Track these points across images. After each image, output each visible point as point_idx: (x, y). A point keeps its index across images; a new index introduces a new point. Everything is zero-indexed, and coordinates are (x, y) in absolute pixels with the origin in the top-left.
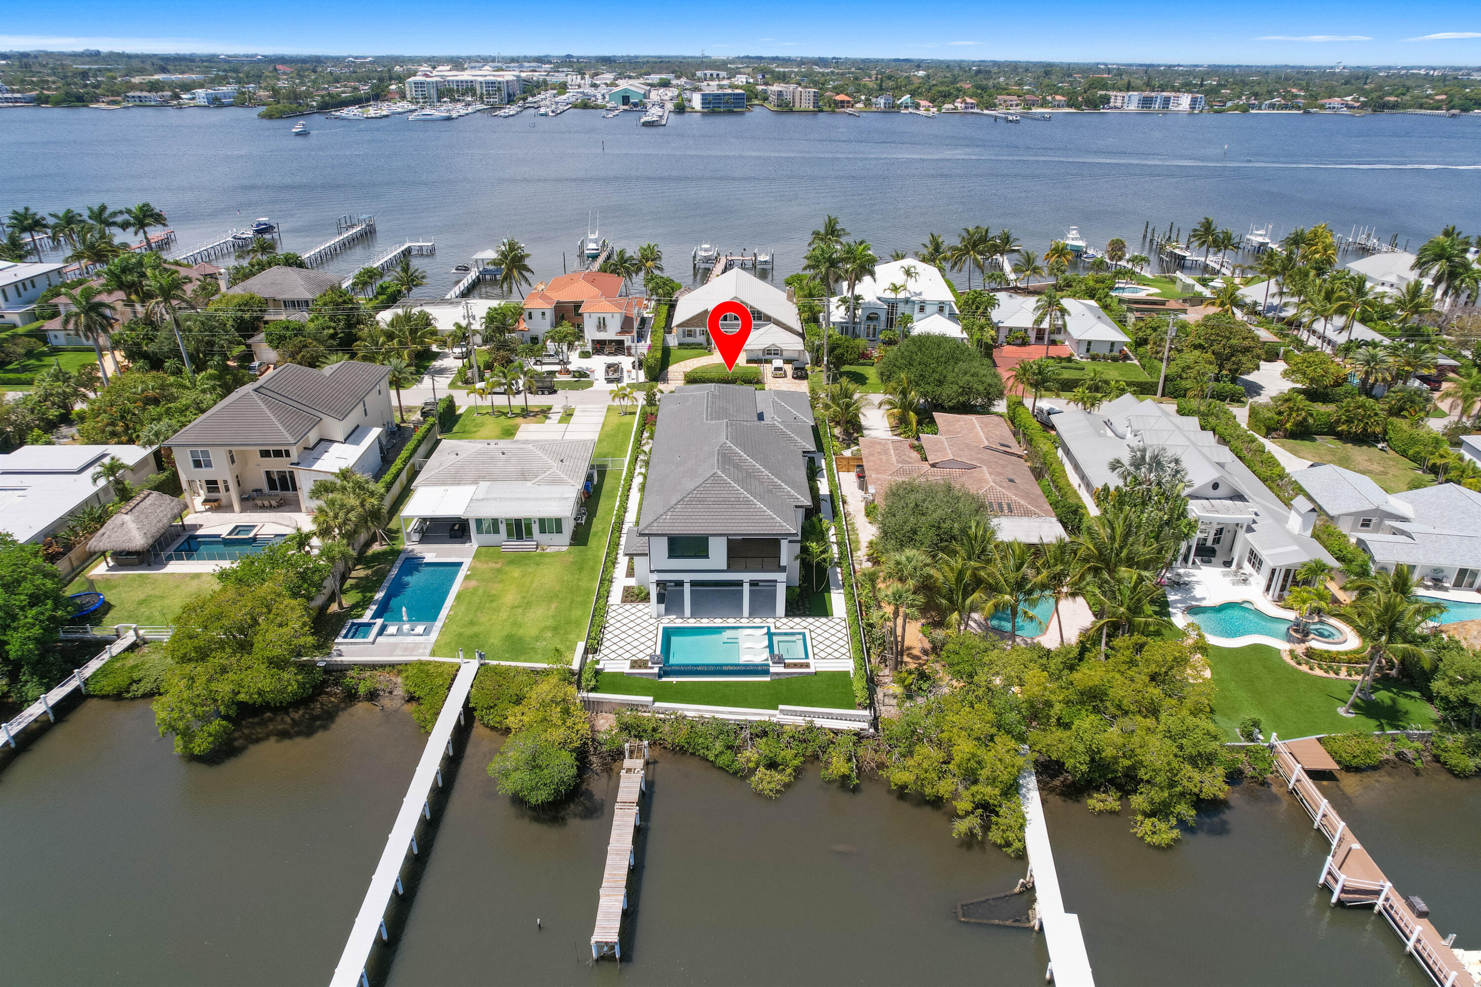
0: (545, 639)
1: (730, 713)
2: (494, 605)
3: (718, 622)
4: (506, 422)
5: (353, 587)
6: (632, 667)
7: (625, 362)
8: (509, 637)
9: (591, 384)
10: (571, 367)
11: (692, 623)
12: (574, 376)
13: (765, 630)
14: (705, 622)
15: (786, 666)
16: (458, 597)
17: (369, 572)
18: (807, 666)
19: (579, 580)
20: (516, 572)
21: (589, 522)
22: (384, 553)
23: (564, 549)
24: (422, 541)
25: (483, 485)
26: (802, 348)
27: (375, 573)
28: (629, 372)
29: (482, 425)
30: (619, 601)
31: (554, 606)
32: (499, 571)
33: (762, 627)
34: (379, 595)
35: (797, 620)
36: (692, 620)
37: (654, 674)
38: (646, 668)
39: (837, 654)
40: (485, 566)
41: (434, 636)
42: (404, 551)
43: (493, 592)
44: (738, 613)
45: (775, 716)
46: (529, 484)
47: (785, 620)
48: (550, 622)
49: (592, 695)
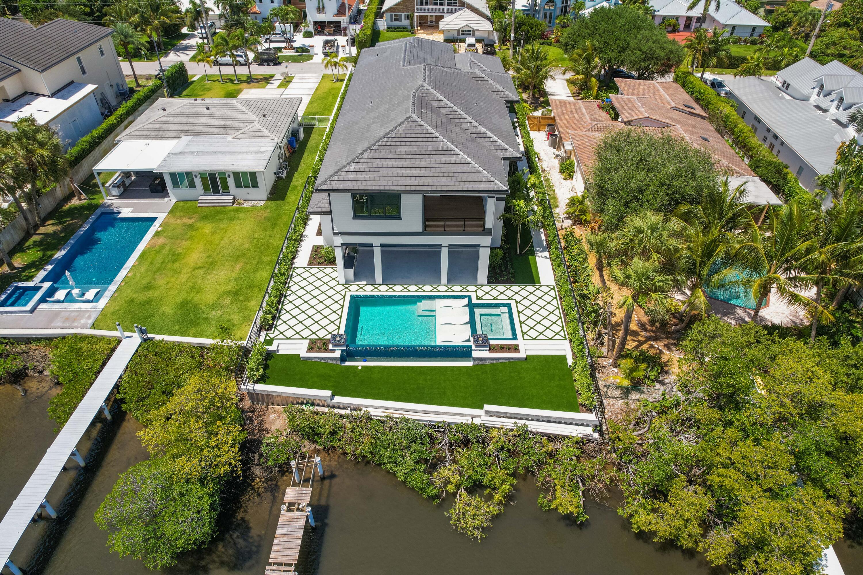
0: (222, 307)
1: (425, 412)
2: (177, 265)
3: (413, 290)
4: (231, 87)
5: (36, 244)
6: (310, 349)
7: (341, 40)
8: (184, 305)
9: (311, 58)
10: (295, 45)
11: (384, 290)
12: (297, 52)
13: (465, 301)
14: (398, 290)
15: (492, 349)
16: (142, 256)
17: (58, 228)
18: (516, 349)
19: (270, 237)
20: (207, 228)
21: (290, 177)
22: (81, 208)
23: (261, 203)
24: (122, 196)
25: (185, 139)
26: (492, 29)
27: (63, 230)
28: (343, 47)
29: (209, 89)
30: (305, 264)
31: (238, 267)
32: (191, 227)
33: (463, 297)
34: (60, 254)
35: (501, 288)
36: (384, 288)
37: (335, 358)
38: (327, 350)
39: (549, 334)
40: (178, 222)
41: (103, 302)
42: (103, 205)
43: (180, 250)
44: (436, 281)
45: (479, 417)
46: (229, 138)
47: (487, 288)
48: (231, 286)
49: (260, 387)
